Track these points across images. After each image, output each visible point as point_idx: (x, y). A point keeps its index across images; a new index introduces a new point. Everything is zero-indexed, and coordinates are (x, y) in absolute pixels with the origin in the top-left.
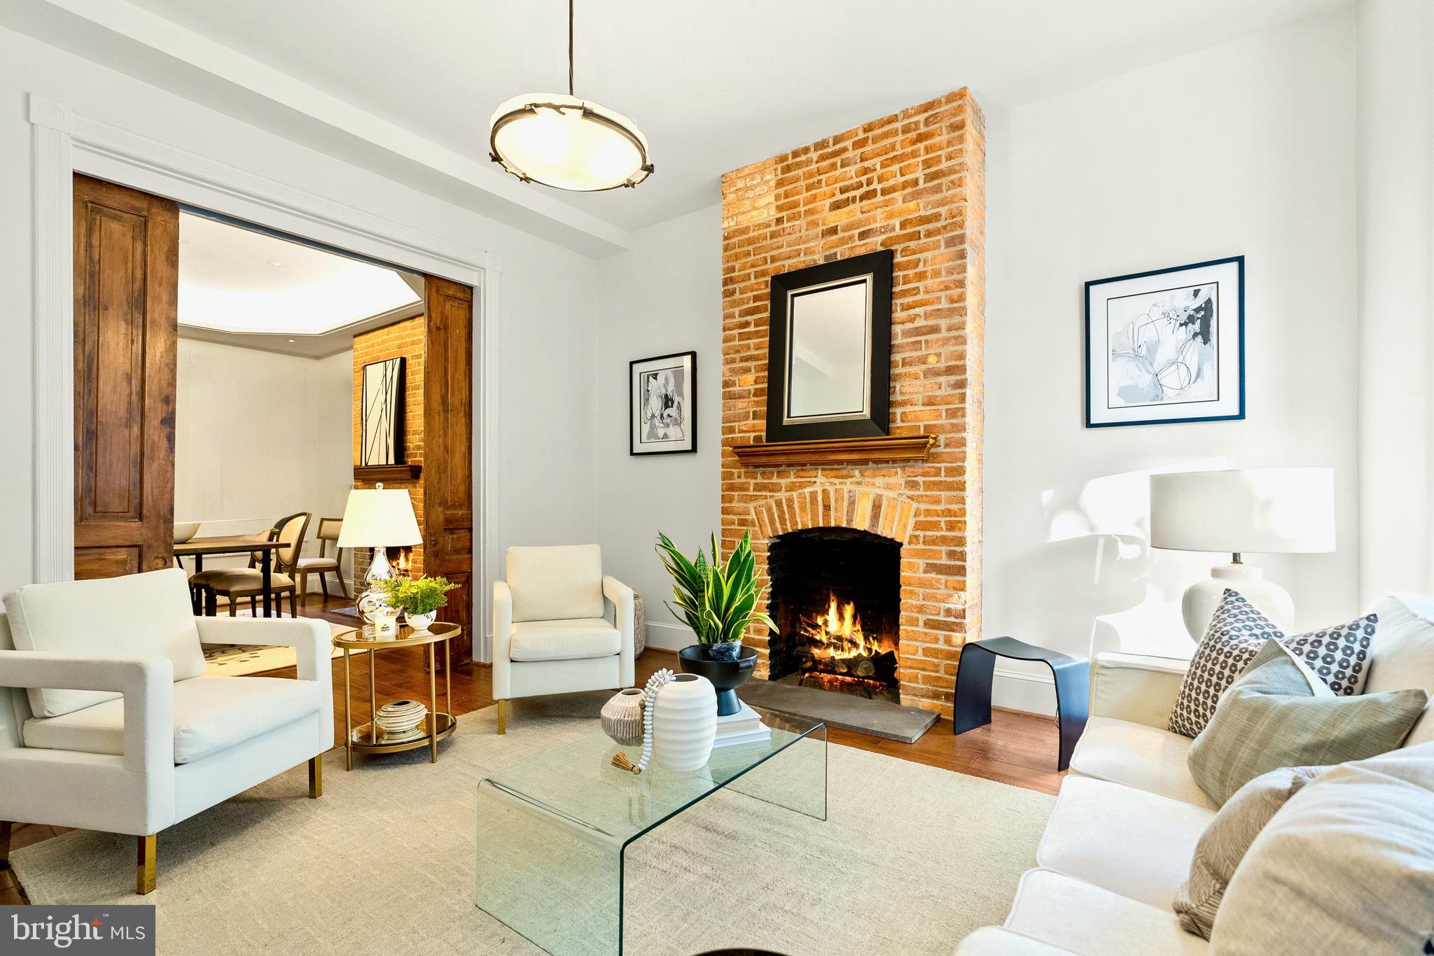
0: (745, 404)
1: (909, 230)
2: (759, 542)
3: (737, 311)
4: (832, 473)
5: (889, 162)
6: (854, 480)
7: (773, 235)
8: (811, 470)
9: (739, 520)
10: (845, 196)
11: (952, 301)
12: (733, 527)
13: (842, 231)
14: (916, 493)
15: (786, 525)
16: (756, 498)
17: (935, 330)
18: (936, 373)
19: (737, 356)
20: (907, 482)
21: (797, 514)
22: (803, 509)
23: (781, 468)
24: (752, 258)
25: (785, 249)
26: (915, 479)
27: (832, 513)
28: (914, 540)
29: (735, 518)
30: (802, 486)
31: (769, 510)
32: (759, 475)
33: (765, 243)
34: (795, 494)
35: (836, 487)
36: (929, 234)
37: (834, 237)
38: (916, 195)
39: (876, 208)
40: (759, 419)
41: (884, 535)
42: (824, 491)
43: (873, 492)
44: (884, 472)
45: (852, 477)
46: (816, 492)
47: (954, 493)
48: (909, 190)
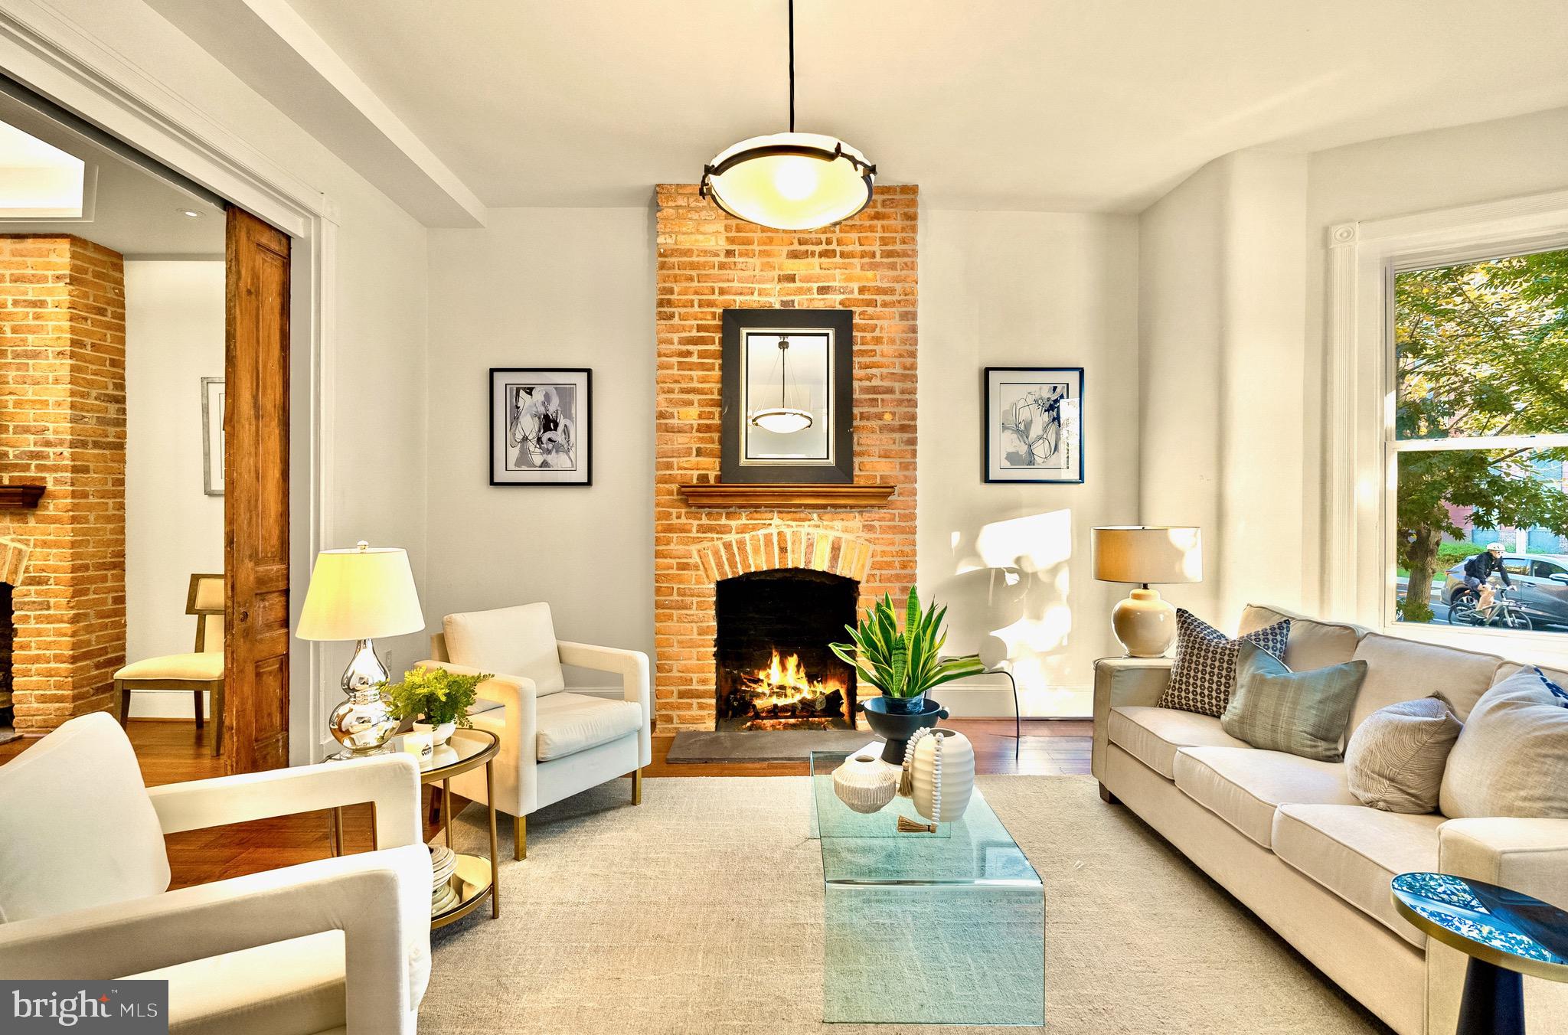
0: (687, 440)
1: (867, 296)
2: (704, 586)
3: (675, 337)
4: (790, 516)
5: (847, 228)
6: (812, 522)
7: (722, 266)
8: (766, 512)
9: (677, 563)
10: (803, 248)
11: (905, 368)
12: (670, 572)
13: (800, 280)
14: (873, 536)
15: (737, 568)
16: (700, 540)
17: (890, 391)
18: (892, 430)
19: (676, 386)
20: (864, 526)
21: (750, 558)
22: (756, 551)
23: (731, 509)
24: (695, 284)
25: (736, 284)
26: (872, 523)
27: (789, 554)
28: (872, 579)
29: (674, 562)
30: (755, 528)
31: (716, 553)
32: (704, 515)
33: (712, 272)
34: (747, 536)
35: (792, 530)
36: (885, 305)
37: (792, 285)
38: (874, 266)
39: (836, 268)
40: (704, 456)
41: (843, 575)
42: (779, 533)
43: (832, 535)
44: (842, 516)
45: (810, 520)
46: (772, 534)
47: (907, 536)
48: (866, 260)
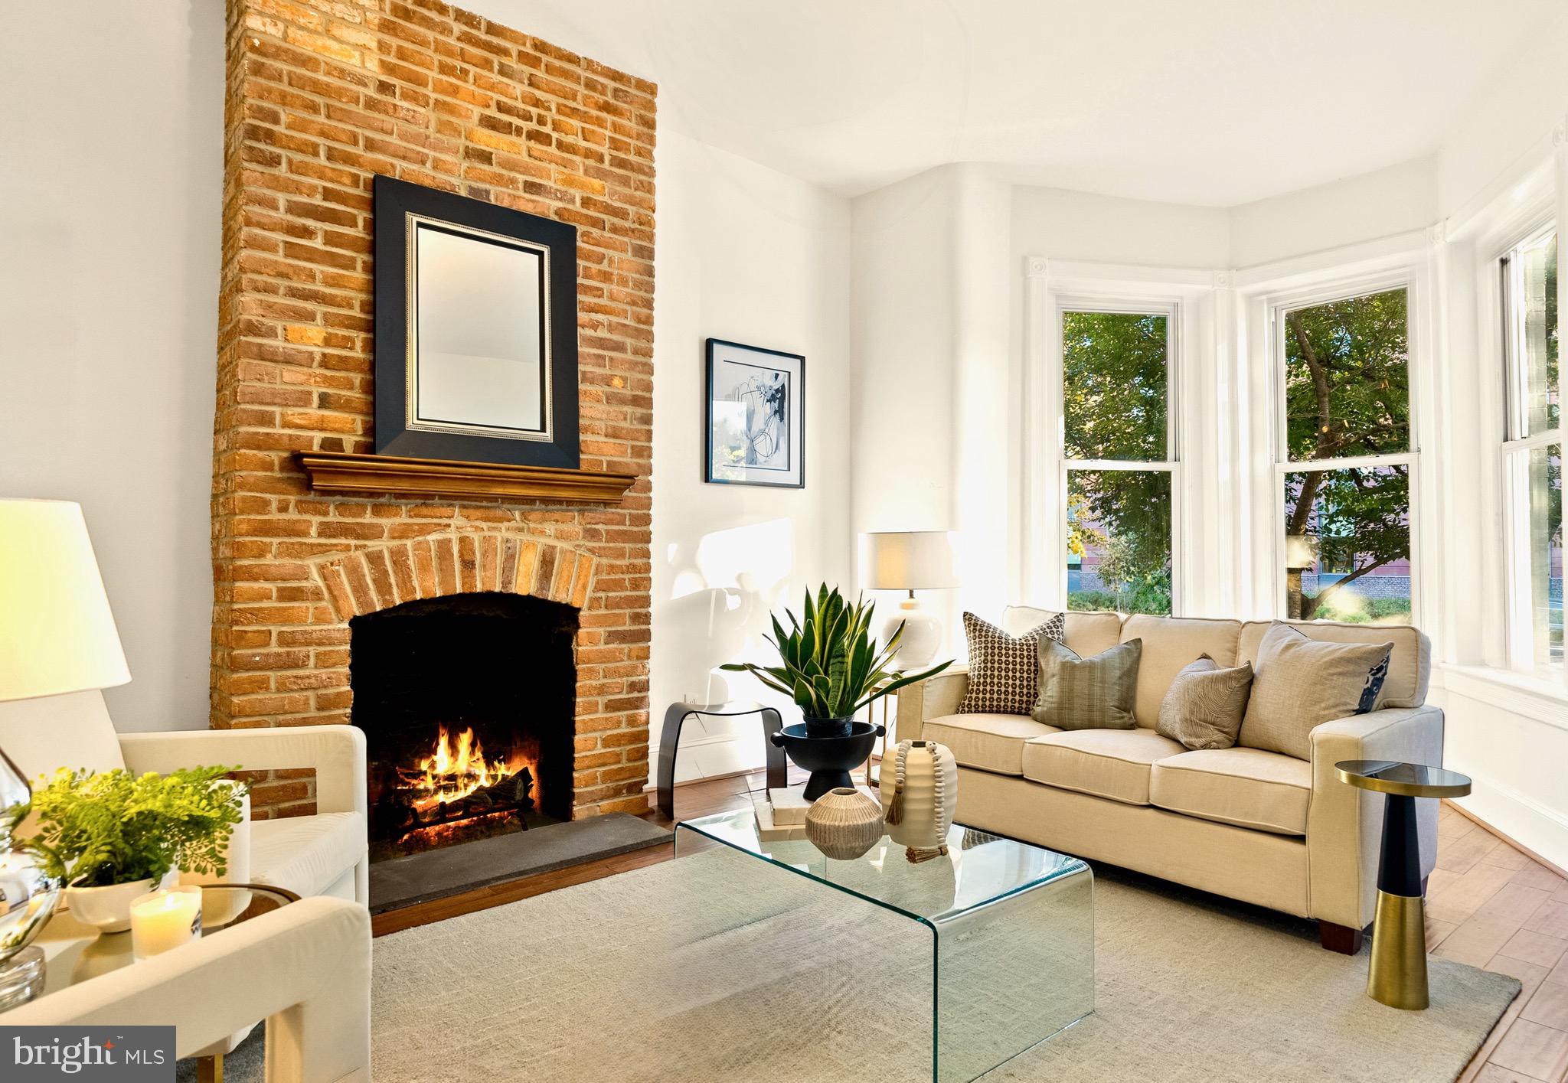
0: (302, 378)
1: (592, 213)
2: (330, 627)
3: (282, 199)
4: (479, 513)
5: (568, 111)
6: (513, 524)
7: (371, 104)
8: (442, 505)
9: (280, 590)
10: (506, 118)
11: (639, 321)
12: (265, 604)
13: (500, 164)
14: (596, 545)
15: (391, 594)
16: (323, 549)
17: (619, 347)
18: (623, 401)
19: (282, 284)
20: (586, 531)
21: (414, 576)
22: (424, 568)
23: (382, 500)
24: (321, 119)
25: (394, 140)
26: (596, 527)
27: (478, 572)
28: (596, 604)
29: (272, 587)
30: (424, 530)
31: (354, 572)
32: (332, 508)
33: (352, 107)
34: (409, 543)
35: (482, 534)
36: (615, 230)
37: (486, 167)
38: (601, 174)
39: (551, 162)
40: (336, 409)
41: (558, 600)
42: (462, 540)
43: (542, 542)
44: (557, 516)
45: (509, 521)
46: (450, 541)
47: (639, 546)
48: (591, 162)
